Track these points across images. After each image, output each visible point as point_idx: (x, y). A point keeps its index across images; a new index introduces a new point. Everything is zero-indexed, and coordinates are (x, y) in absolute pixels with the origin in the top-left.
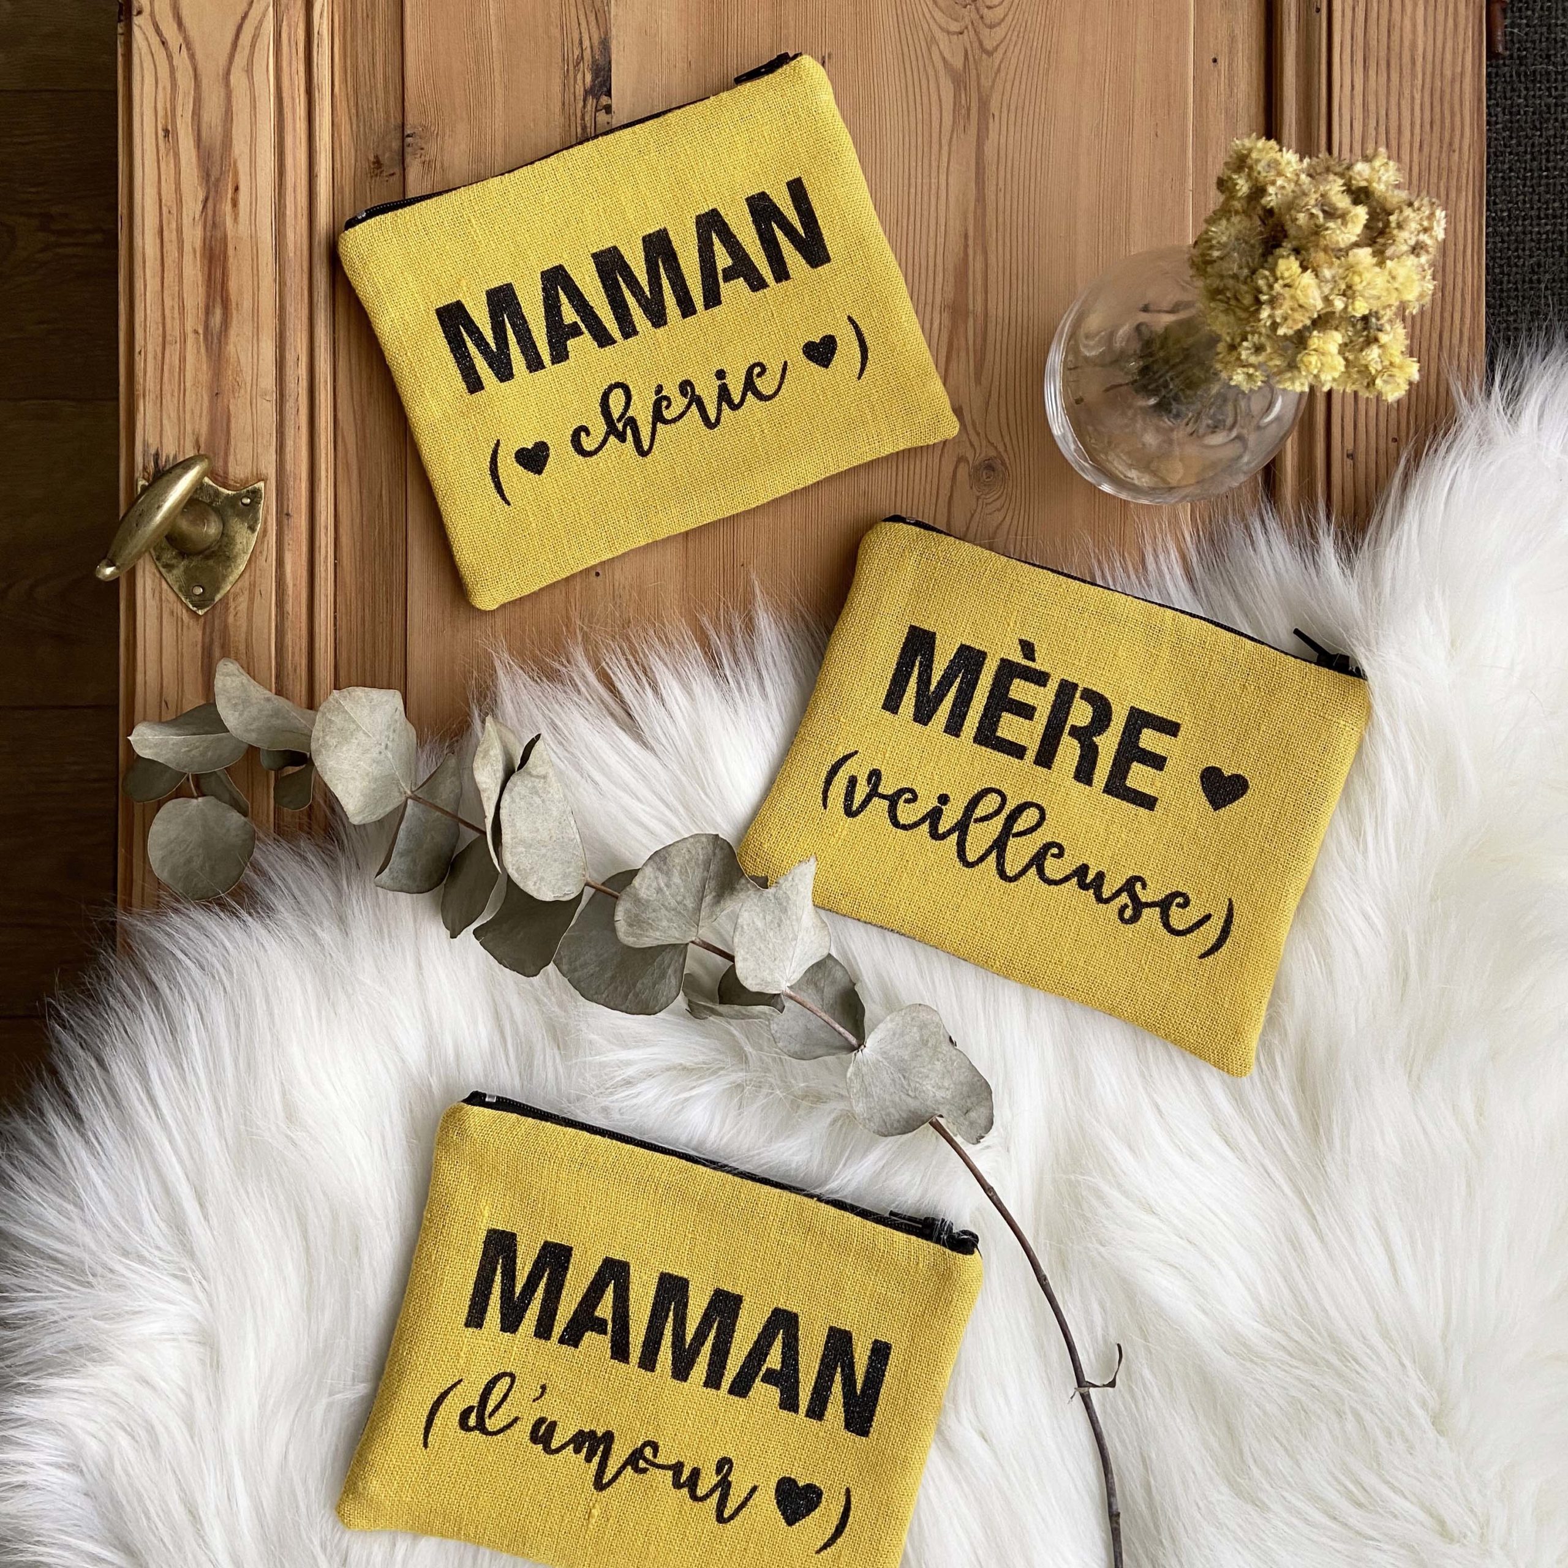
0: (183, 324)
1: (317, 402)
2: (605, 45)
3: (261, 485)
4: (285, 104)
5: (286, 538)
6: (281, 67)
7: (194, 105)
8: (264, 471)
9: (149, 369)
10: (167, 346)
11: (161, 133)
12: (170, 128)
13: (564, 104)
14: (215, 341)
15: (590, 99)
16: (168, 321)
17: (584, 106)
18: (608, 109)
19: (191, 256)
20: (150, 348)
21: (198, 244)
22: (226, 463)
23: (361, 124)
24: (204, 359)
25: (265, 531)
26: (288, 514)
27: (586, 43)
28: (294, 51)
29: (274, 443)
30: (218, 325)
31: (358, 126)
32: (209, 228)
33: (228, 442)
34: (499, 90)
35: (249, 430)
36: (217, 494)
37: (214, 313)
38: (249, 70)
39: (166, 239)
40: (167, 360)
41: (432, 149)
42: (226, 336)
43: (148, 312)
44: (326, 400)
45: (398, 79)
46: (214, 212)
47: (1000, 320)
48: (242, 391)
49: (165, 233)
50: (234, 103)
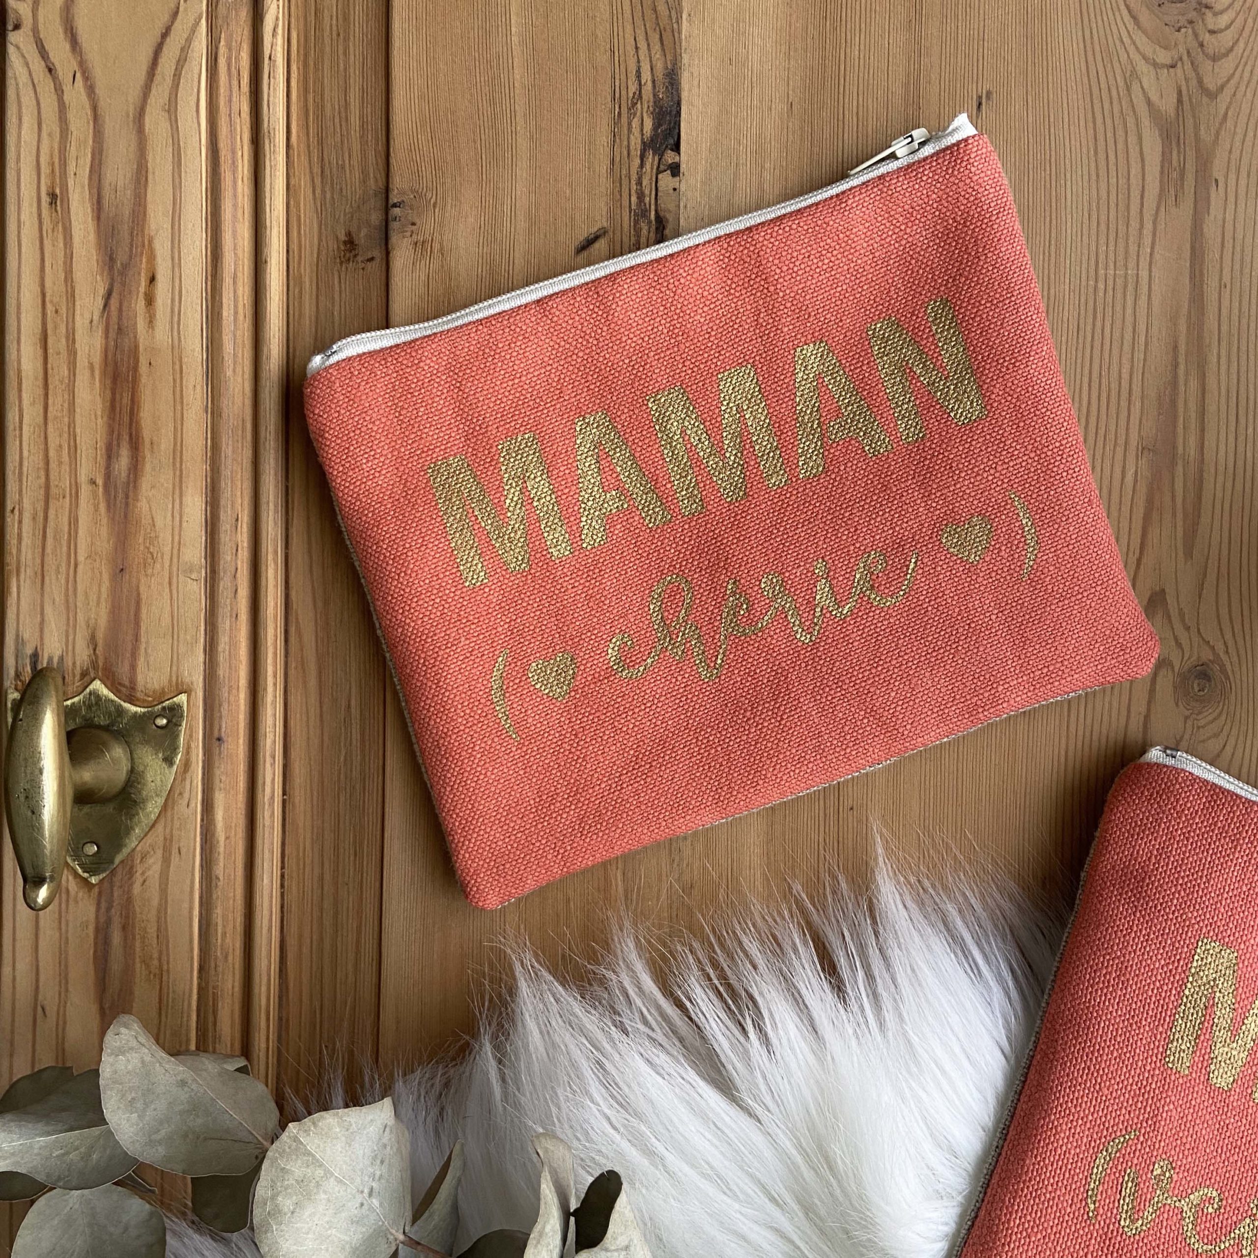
0: (74, 472)
1: (263, 583)
2: (672, 79)
3: (183, 698)
4: (222, 160)
5: (217, 772)
6: (218, 108)
7: (93, 159)
8: (187, 680)
9: (24, 535)
10: (51, 505)
11: (45, 199)
12: (58, 191)
13: (613, 162)
14: (120, 495)
15: (650, 155)
16: (53, 465)
17: (642, 165)
18: (675, 170)
19: (87, 373)
20: (27, 504)
21: (97, 359)
22: (133, 667)
23: (327, 189)
24: (105, 521)
25: (187, 765)
26: (219, 739)
27: (646, 76)
28: (235, 83)
29: (202, 640)
30: (124, 475)
31: (323, 192)
32: (112, 334)
33: (137, 638)
34: (523, 143)
35: (166, 620)
36: (120, 711)
37: (118, 456)
38: (171, 109)
39: (50, 351)
40: (51, 524)
41: (427, 225)
42: (135, 487)
43: (25, 453)
44: (276, 578)
45: (380, 125)
46: (120, 310)
47: (1221, 468)
48: (158, 566)
49: (50, 341)
50: (150, 158)
